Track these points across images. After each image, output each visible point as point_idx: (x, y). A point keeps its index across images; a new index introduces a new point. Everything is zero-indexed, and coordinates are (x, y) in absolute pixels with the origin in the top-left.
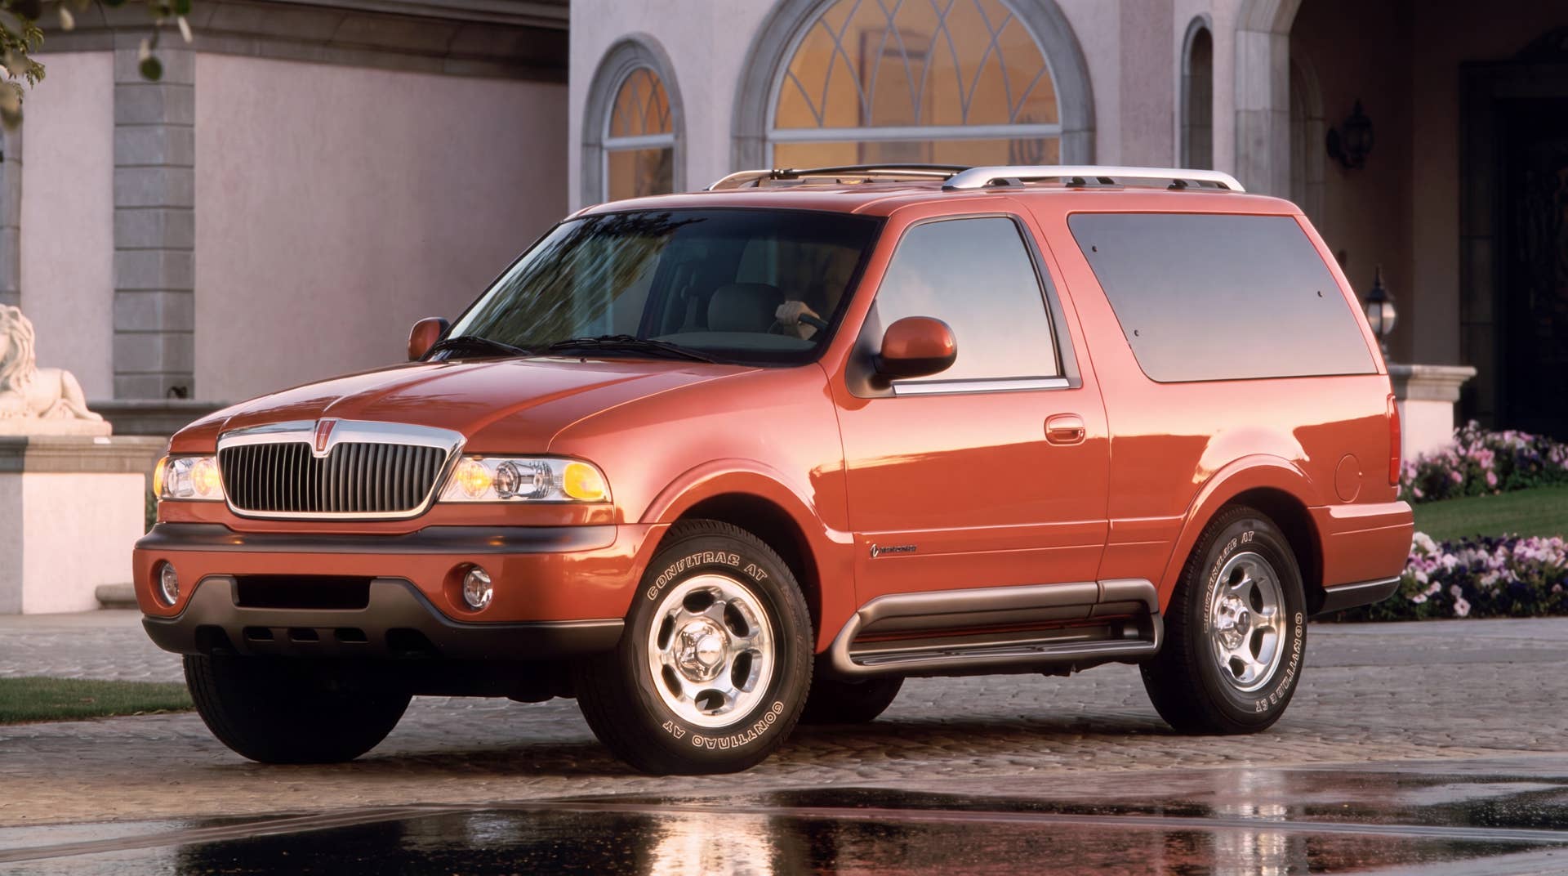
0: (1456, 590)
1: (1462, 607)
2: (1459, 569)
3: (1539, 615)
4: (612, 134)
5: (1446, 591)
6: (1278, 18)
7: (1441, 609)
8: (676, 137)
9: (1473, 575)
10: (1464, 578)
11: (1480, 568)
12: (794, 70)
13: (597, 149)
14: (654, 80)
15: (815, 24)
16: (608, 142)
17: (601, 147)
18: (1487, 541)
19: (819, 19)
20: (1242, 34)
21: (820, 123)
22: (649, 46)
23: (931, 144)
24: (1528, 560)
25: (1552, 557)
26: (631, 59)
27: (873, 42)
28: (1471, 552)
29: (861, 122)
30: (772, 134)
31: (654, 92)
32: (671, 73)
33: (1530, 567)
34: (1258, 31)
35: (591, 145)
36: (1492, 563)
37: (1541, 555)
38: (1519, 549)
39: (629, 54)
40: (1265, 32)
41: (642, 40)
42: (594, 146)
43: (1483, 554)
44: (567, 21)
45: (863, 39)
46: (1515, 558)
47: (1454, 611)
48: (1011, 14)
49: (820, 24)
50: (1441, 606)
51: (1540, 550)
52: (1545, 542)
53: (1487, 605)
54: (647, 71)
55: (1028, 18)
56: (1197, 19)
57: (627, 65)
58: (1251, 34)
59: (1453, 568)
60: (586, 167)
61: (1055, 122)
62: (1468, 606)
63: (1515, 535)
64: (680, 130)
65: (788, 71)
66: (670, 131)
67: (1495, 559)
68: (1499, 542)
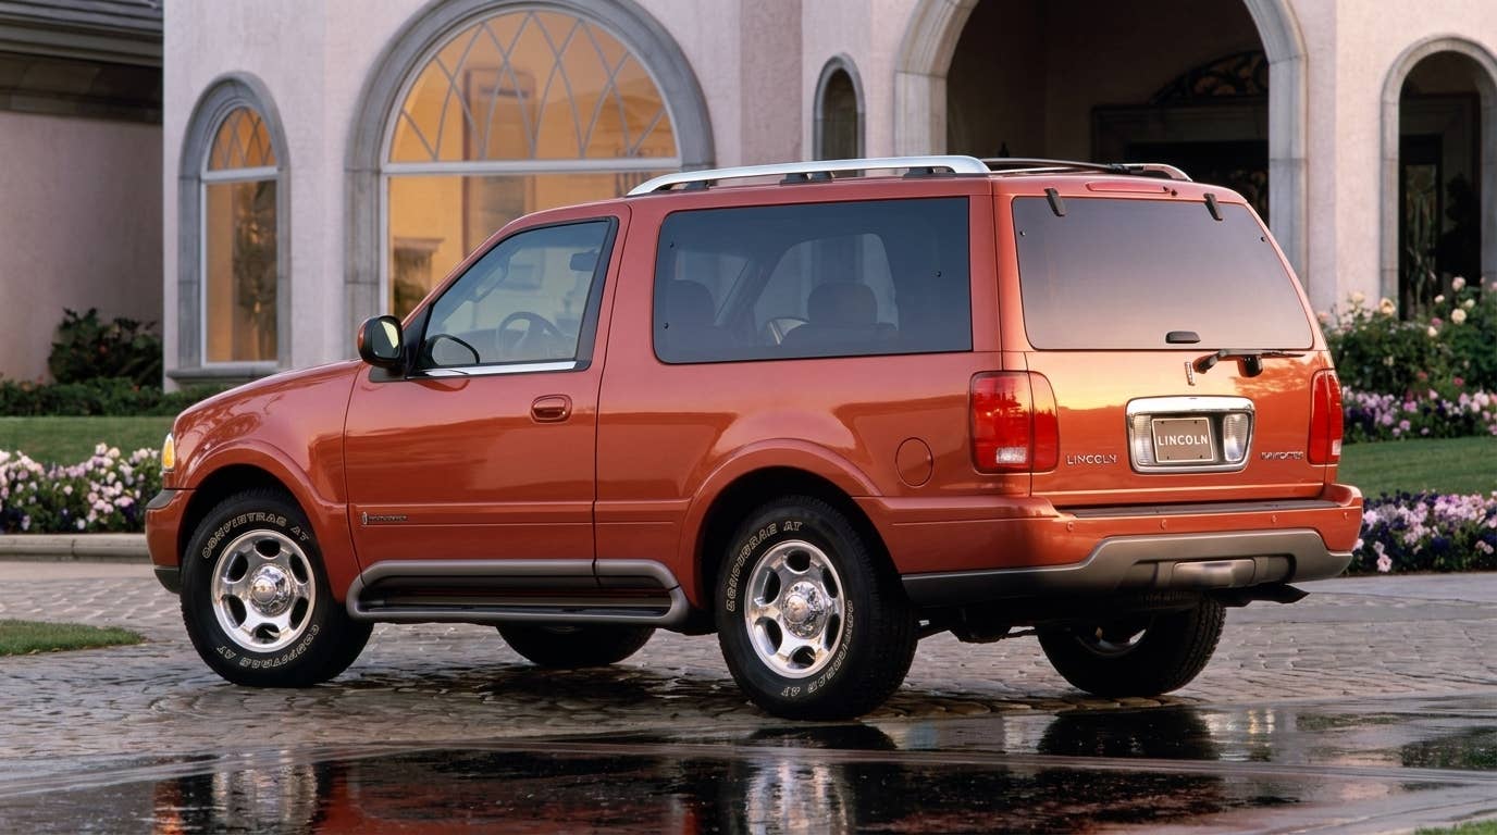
0: (1379, 547)
1: (1384, 563)
2: (1381, 526)
3: (1461, 569)
4: (210, 168)
5: (1368, 549)
6: (937, 60)
7: (1364, 566)
8: (280, 170)
9: (1395, 533)
10: (1387, 533)
11: (1401, 525)
12: (409, 108)
13: (195, 183)
14: (255, 118)
15: (431, 61)
16: (206, 175)
17: (200, 180)
18: (1406, 496)
19: (434, 57)
20: (901, 77)
21: (435, 159)
22: (252, 87)
23: (534, 179)
24: (1450, 517)
25: (1473, 516)
26: (230, 99)
27: (477, 80)
28: (1391, 508)
29: (467, 157)
30: (387, 168)
31: (256, 133)
32: (275, 111)
33: (1451, 524)
34: (918, 74)
35: (188, 177)
36: (1414, 519)
37: (1463, 512)
38: (1440, 505)
39: (229, 92)
40: (923, 75)
41: (243, 78)
42: (191, 178)
43: (1403, 510)
44: (160, 59)
45: (467, 77)
46: (1436, 514)
47: (1377, 566)
48: (629, 53)
49: (435, 62)
50: (1364, 561)
51: (1463, 508)
52: (1465, 499)
53: (1411, 561)
54: (246, 110)
55: (647, 57)
56: (833, 60)
57: (226, 104)
58: (910, 77)
59: (1375, 525)
60: (184, 200)
61: (674, 155)
62: (1390, 561)
63: (1434, 491)
64: (284, 162)
65: (402, 112)
66: (272, 164)
67: (1417, 515)
68: (1418, 498)
